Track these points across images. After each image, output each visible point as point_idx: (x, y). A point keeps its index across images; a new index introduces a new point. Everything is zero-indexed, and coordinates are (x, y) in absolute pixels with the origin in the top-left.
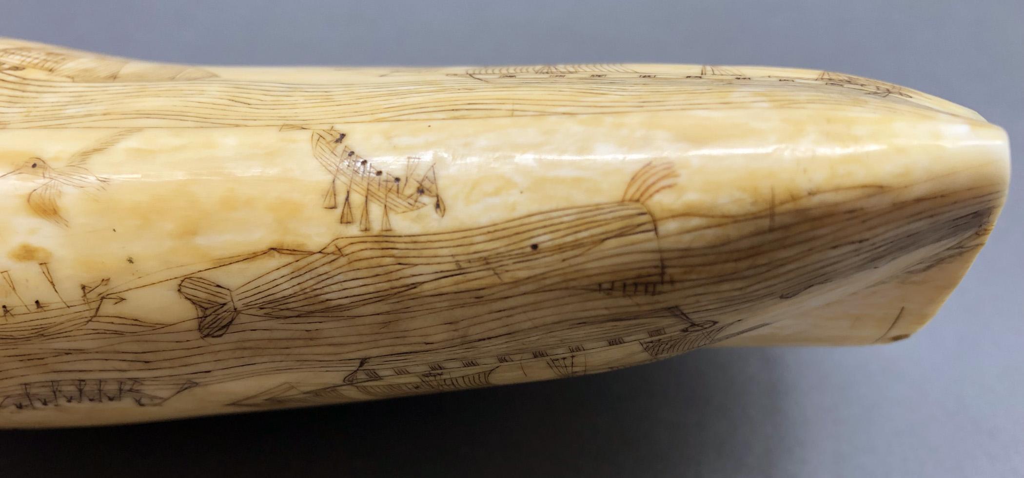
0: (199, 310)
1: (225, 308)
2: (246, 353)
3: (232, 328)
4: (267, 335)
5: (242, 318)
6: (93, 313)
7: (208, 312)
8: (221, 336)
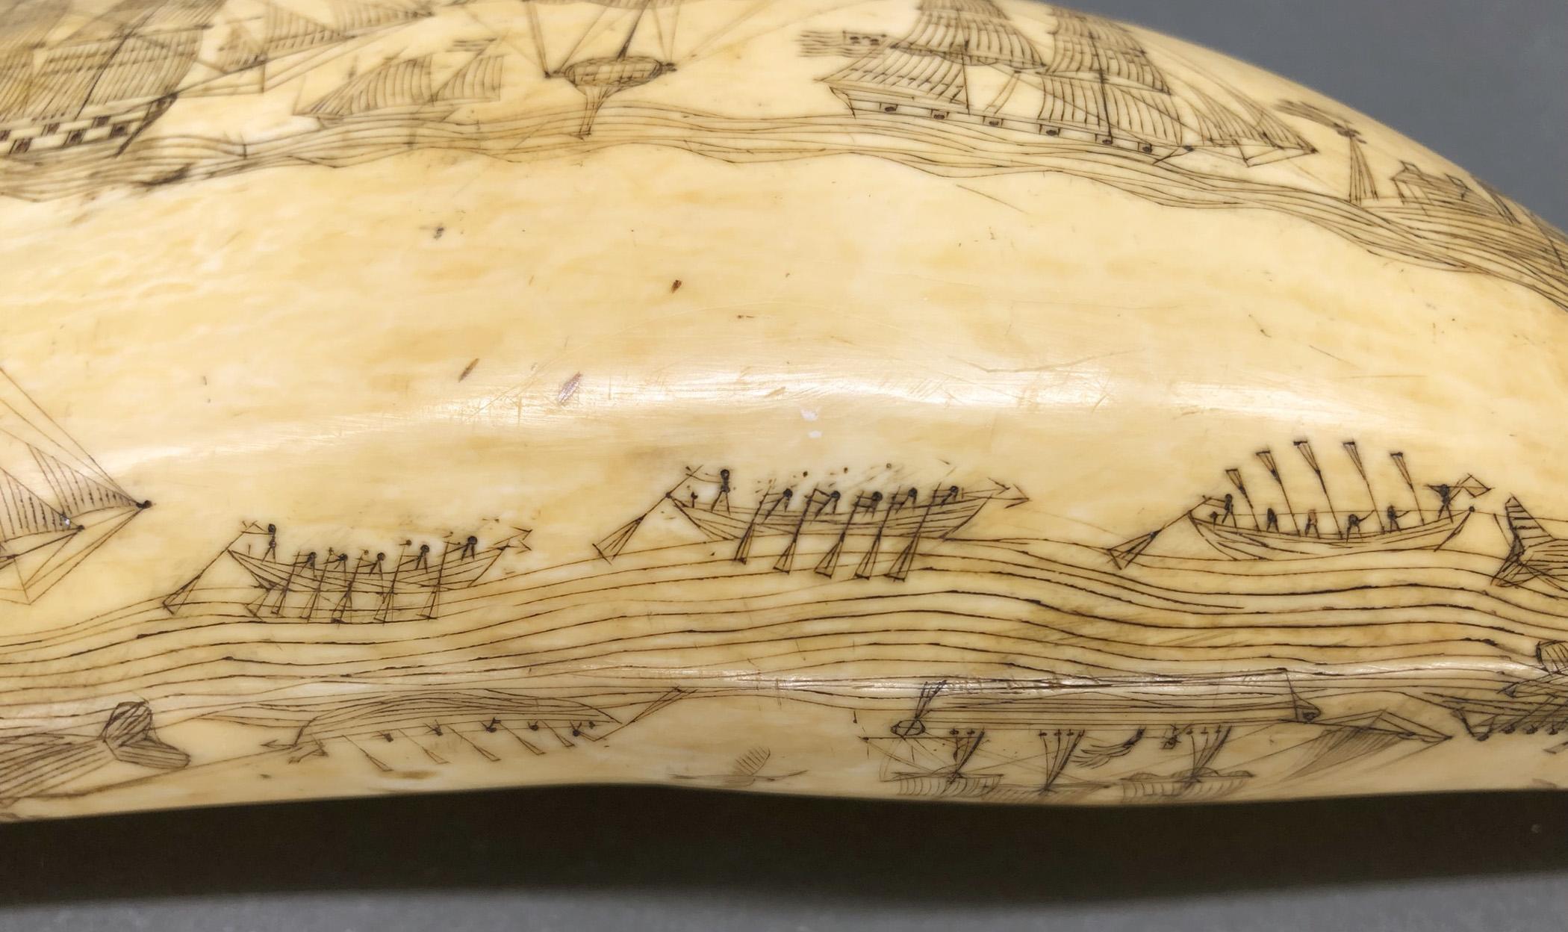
0: (154, 738)
1: (119, 742)
2: (82, 678)
3: (105, 716)
4: (56, 709)
5: (94, 730)
6: (306, 731)
7: (141, 736)
8: (120, 705)
